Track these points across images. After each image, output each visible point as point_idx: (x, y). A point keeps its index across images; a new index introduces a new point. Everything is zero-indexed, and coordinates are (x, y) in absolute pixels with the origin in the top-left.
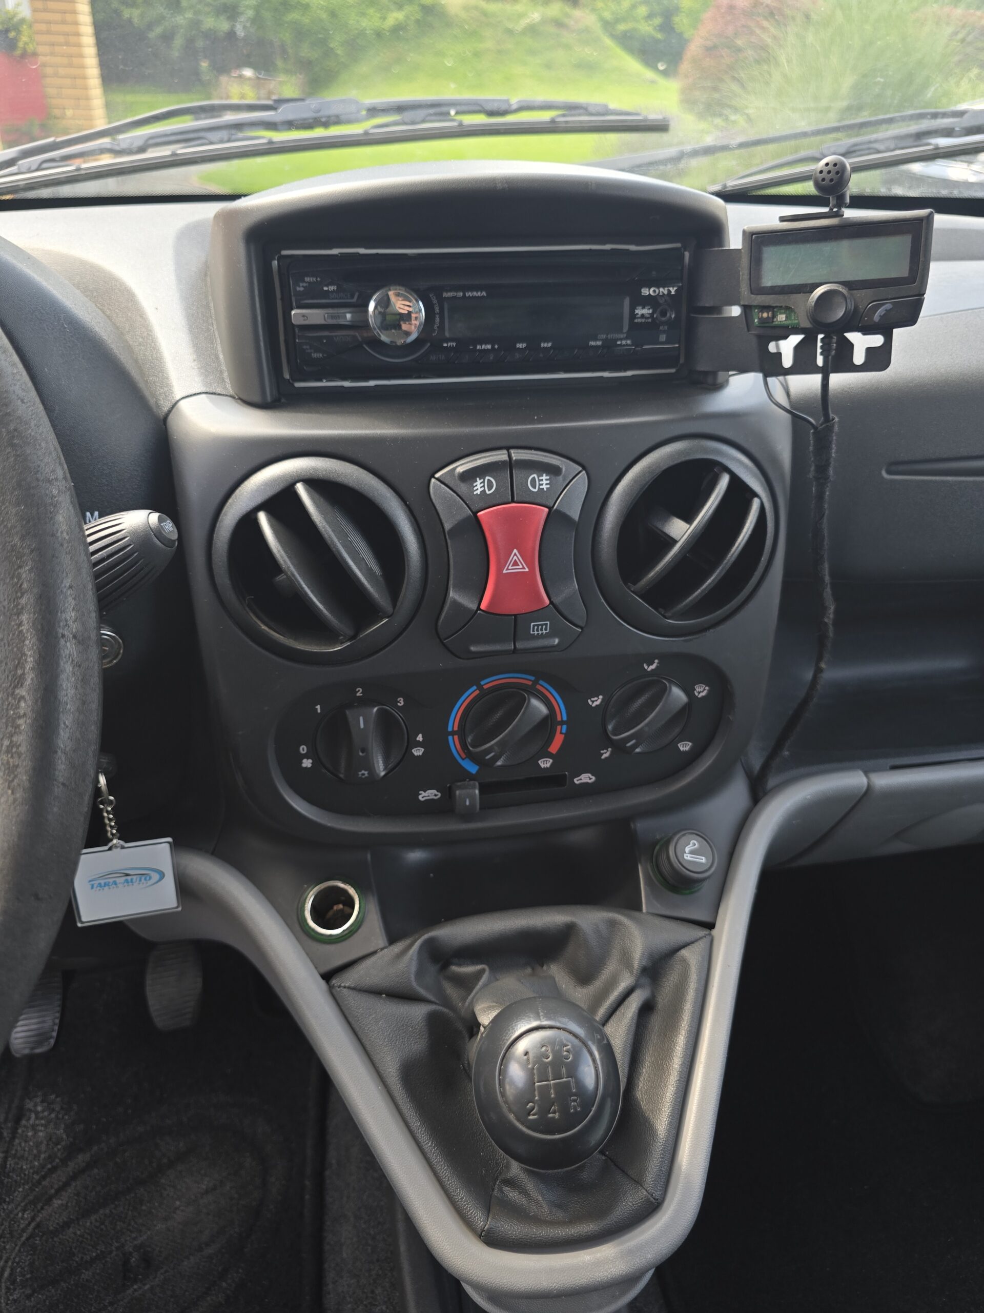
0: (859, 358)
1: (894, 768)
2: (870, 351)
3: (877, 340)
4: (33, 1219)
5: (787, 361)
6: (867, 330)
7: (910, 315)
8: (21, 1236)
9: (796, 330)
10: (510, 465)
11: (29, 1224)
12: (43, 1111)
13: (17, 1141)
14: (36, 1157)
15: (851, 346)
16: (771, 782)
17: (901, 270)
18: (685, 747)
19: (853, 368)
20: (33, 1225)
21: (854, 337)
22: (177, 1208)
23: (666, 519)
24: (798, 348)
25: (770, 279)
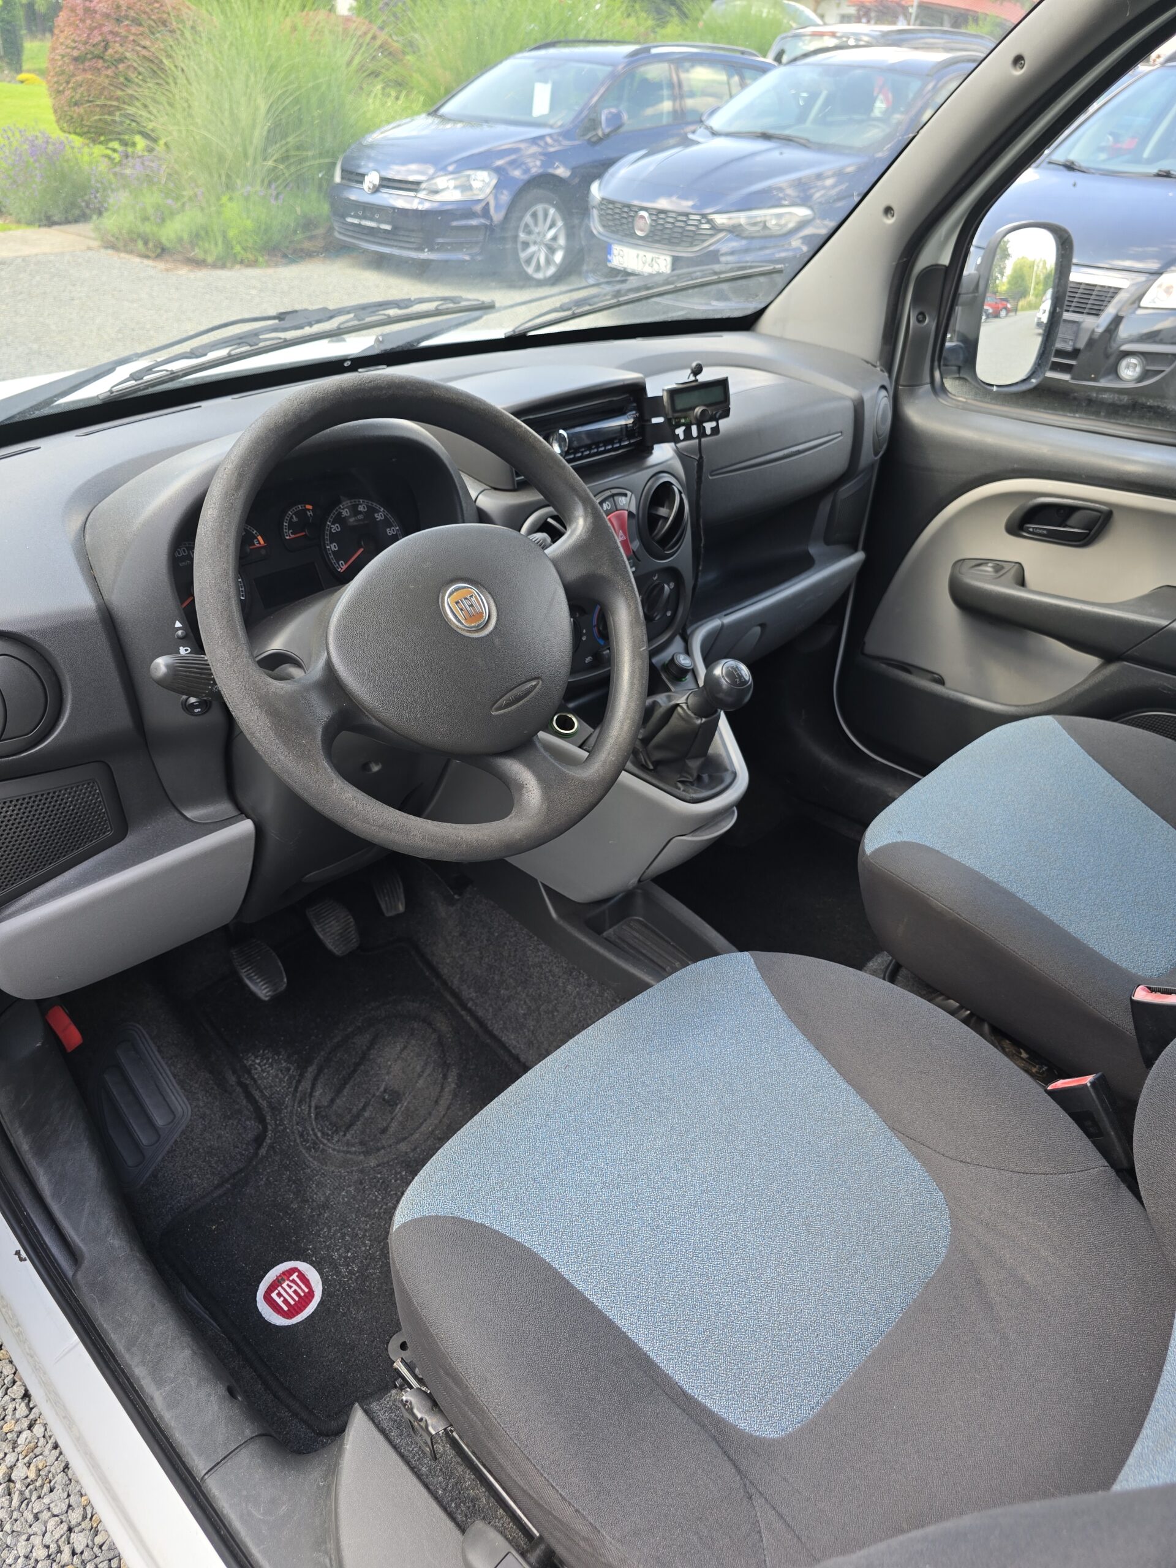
0: (708, 432)
1: (726, 615)
2: (712, 429)
3: (714, 424)
4: (310, 1107)
5: (682, 437)
6: (710, 420)
7: (726, 413)
8: (310, 1117)
9: (683, 425)
10: (613, 496)
11: (310, 1110)
12: (261, 1061)
13: (259, 1082)
14: (281, 1080)
15: (704, 427)
16: (689, 631)
17: (721, 398)
18: (669, 614)
19: (707, 436)
20: (312, 1110)
21: (705, 425)
22: (390, 1067)
23: (657, 510)
24: (685, 431)
25: (679, 406)
